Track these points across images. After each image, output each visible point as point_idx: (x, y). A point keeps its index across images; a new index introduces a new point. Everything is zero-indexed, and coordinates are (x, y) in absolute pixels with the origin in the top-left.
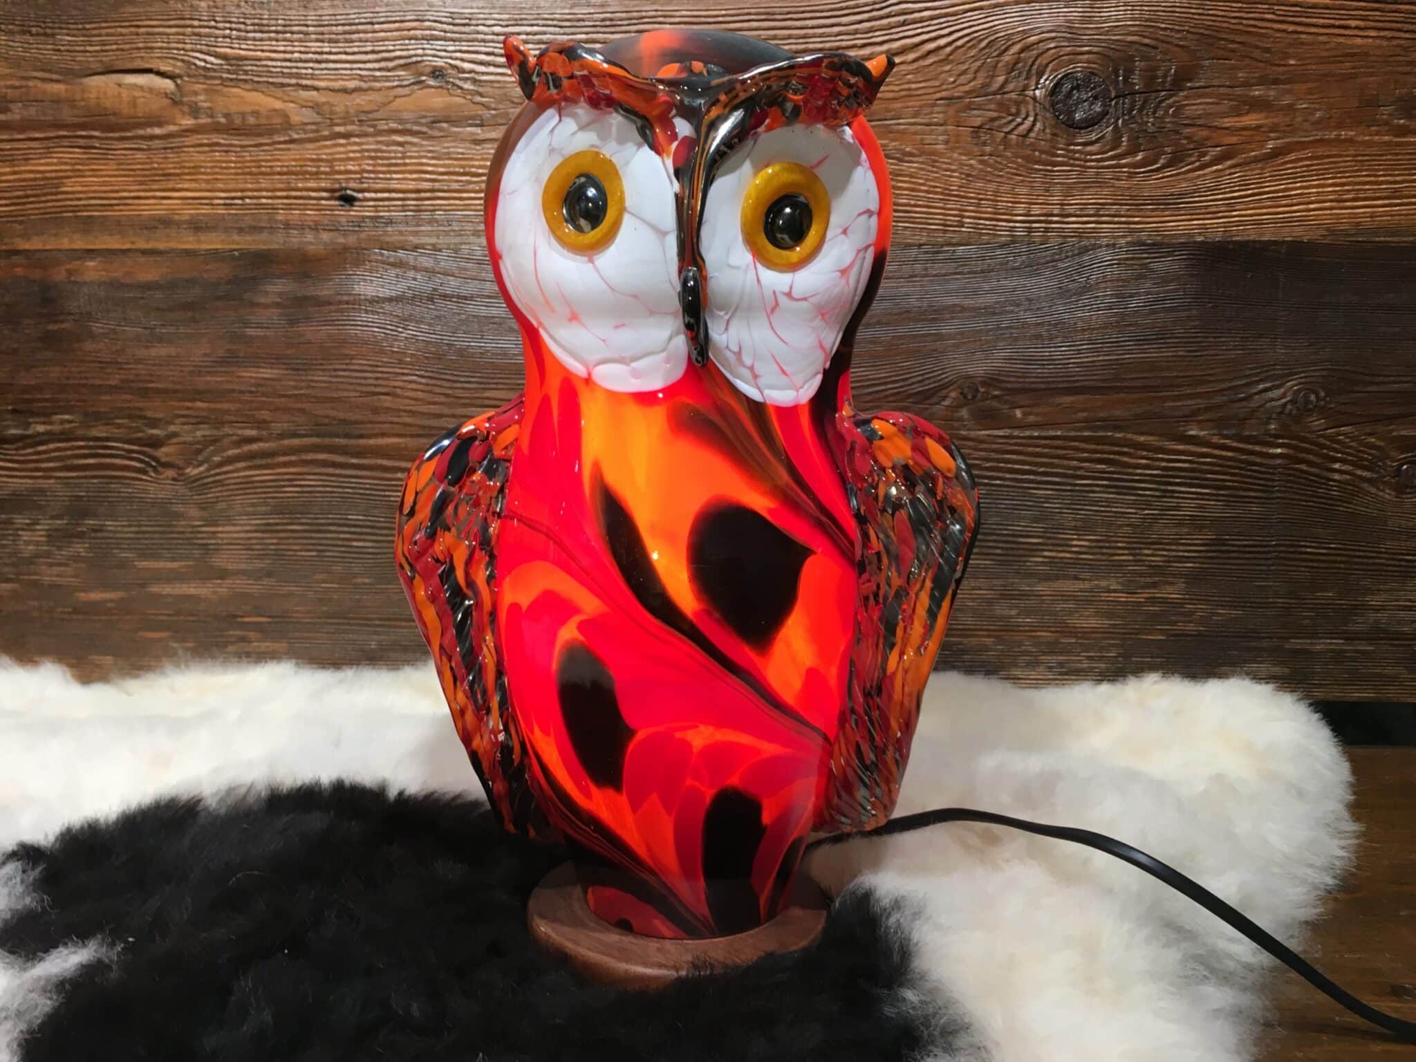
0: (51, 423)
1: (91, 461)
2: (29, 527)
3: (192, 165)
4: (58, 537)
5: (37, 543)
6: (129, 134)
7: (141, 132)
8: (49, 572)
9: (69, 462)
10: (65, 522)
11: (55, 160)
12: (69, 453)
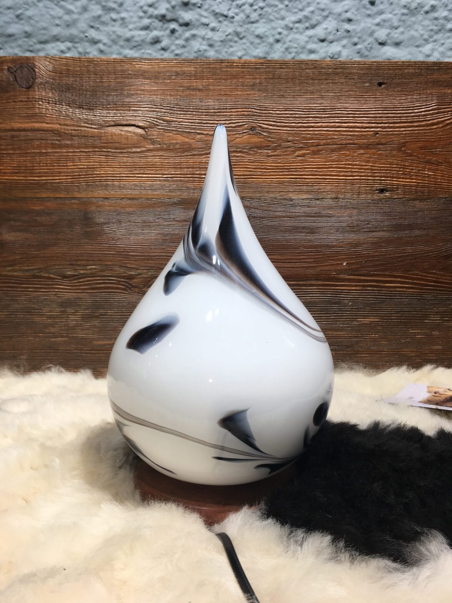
0: (86, 270)
1: (103, 285)
2: (74, 314)
3: (151, 164)
4: (86, 318)
5: (77, 321)
6: (125, 151)
7: (130, 150)
8: (81, 333)
9: (93, 286)
10: (90, 311)
11: (92, 161)
12: (93, 282)
